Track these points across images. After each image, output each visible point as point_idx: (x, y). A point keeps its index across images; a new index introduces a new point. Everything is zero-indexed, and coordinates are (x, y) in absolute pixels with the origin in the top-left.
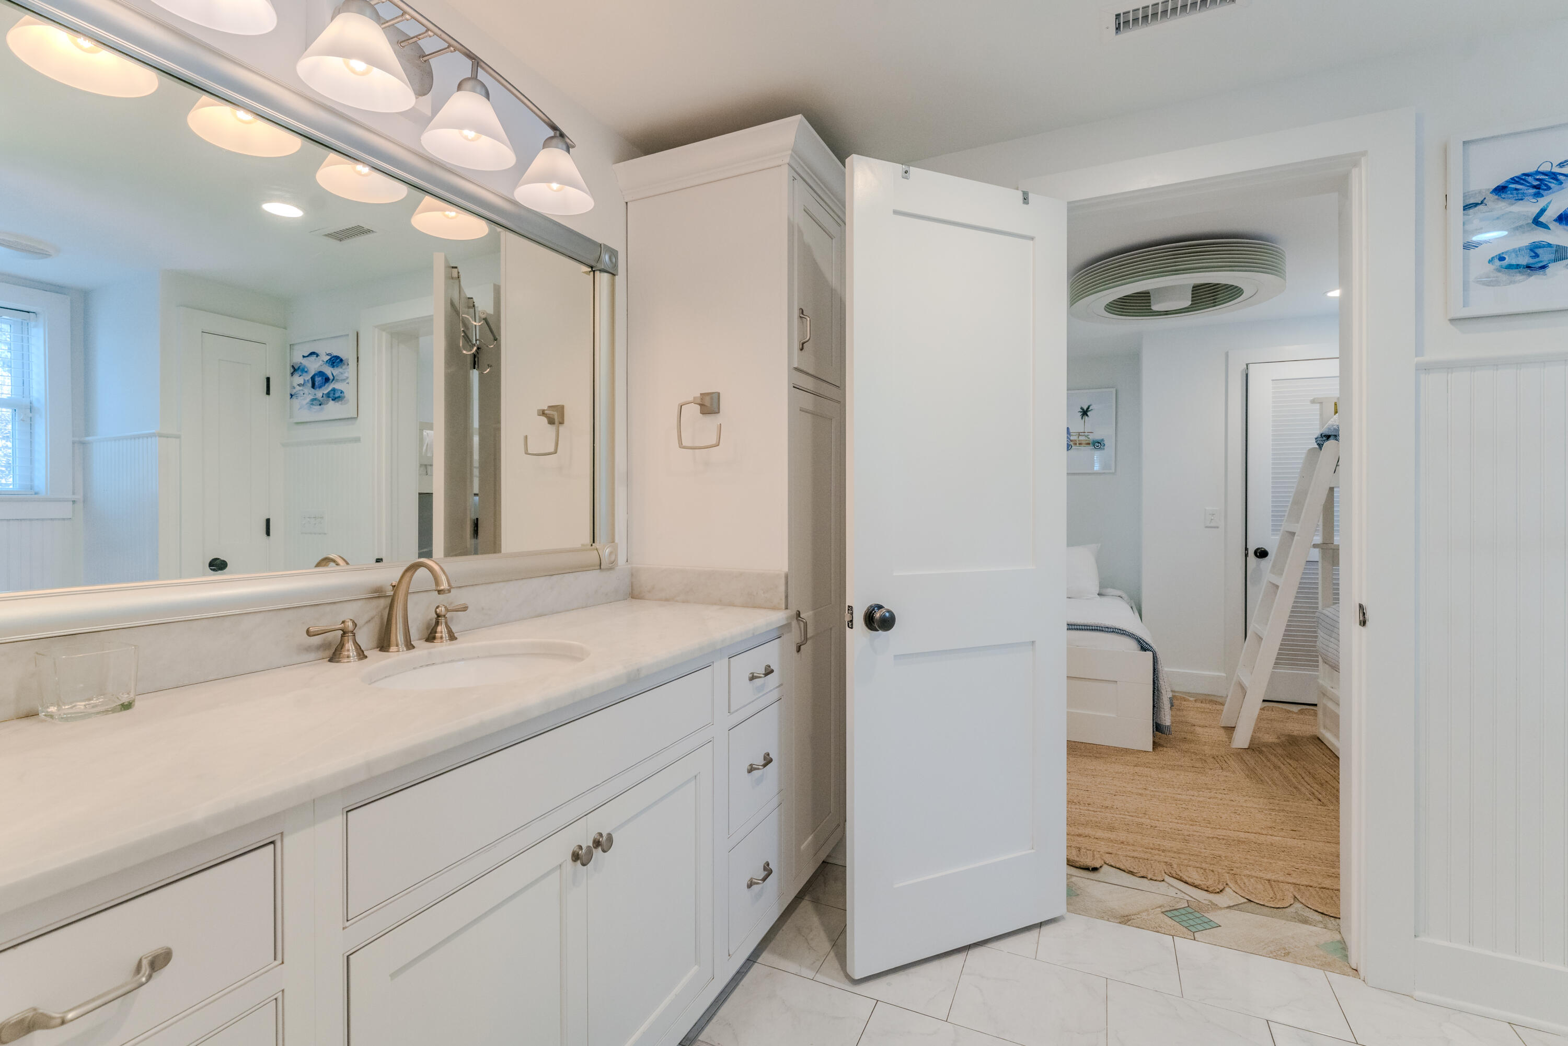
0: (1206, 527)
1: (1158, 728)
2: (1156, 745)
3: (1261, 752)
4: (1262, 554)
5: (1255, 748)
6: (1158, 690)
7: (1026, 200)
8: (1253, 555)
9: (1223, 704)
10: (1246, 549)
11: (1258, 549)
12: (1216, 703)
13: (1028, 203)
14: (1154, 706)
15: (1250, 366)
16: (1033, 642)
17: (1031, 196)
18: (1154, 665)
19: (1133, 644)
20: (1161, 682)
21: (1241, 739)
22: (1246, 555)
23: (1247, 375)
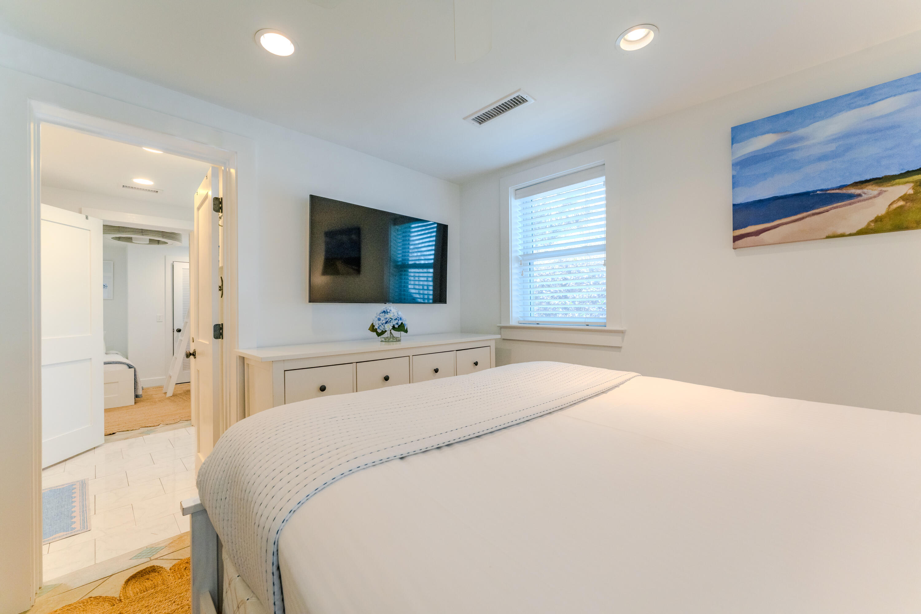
0: (157, 322)
1: (137, 396)
2: (135, 403)
3: (177, 396)
4: (179, 331)
5: (174, 395)
6: (137, 382)
7: (87, 218)
8: (176, 331)
9: (163, 387)
10: (173, 329)
11: (178, 329)
12: (161, 387)
13: (88, 219)
14: (135, 388)
15: (174, 262)
16: (91, 359)
17: (89, 217)
18: (135, 373)
19: (126, 367)
20: (138, 379)
21: (170, 394)
22: (173, 332)
23: (173, 265)
